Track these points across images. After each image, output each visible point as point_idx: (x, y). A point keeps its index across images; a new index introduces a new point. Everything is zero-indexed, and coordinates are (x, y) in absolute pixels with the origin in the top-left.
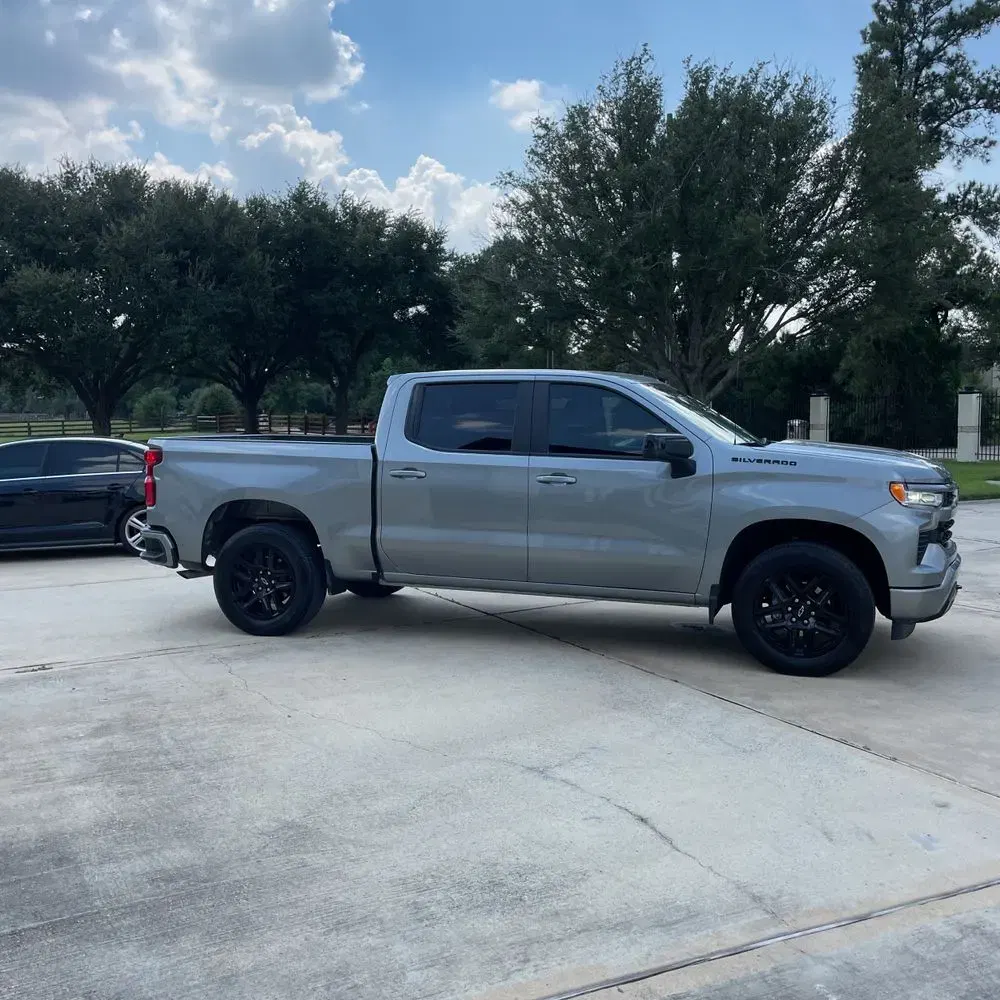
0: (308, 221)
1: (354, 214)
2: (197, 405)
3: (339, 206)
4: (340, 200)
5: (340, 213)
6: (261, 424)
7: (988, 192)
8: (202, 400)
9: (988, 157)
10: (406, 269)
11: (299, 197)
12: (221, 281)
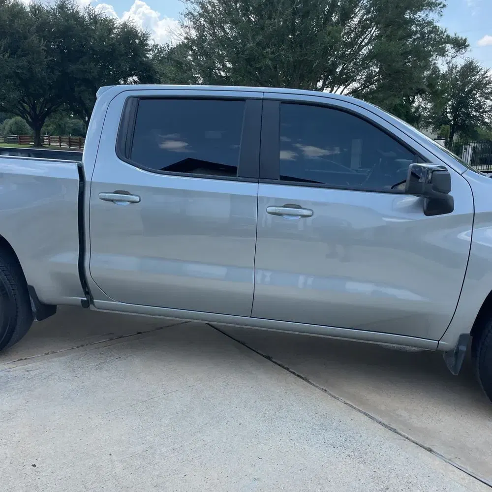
0: (67, 20)
1: (95, 19)
2: (7, 127)
3: (86, 14)
4: (87, 10)
5: (87, 19)
6: (45, 140)
7: (442, 32)
8: (10, 126)
9: (442, 14)
10: (127, 54)
11: (62, 7)
12: (13, 53)
